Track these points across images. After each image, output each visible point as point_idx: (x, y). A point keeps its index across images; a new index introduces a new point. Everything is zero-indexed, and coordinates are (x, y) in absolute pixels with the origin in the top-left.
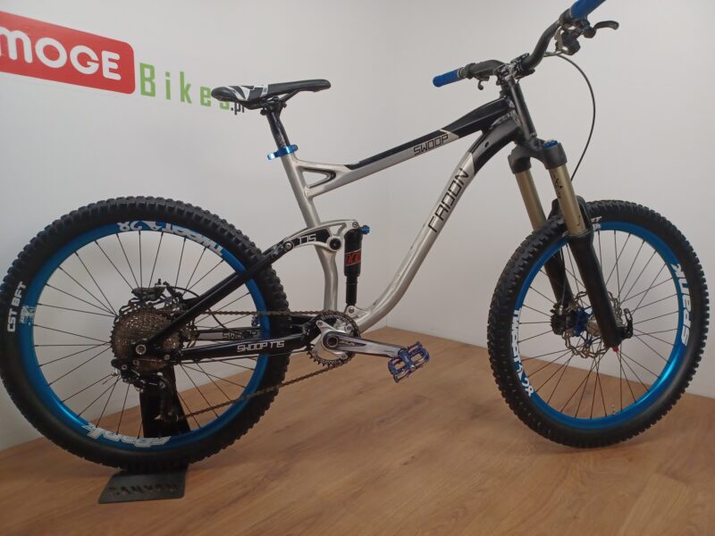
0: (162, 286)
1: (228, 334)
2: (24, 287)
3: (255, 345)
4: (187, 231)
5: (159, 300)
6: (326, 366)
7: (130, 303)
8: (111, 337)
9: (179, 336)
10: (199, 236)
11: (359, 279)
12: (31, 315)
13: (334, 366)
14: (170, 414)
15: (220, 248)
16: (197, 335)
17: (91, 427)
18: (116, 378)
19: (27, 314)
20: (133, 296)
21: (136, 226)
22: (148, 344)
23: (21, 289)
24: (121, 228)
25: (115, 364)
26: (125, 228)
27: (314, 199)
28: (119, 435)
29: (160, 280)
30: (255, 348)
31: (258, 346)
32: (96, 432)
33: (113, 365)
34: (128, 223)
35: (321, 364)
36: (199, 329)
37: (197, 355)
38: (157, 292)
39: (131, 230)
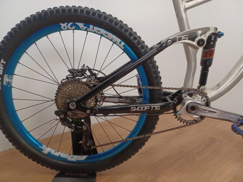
0: (85, 68)
1: (122, 99)
2: (5, 63)
3: (142, 108)
4: (103, 31)
5: (83, 77)
6: (185, 124)
7: (67, 78)
8: (55, 97)
9: (95, 99)
10: (110, 35)
11: (210, 68)
12: (10, 80)
13: (190, 124)
14: (88, 144)
15: (123, 43)
16: (104, 99)
17: (44, 147)
18: (58, 121)
19: (7, 80)
20: (69, 73)
21: (71, 26)
22: (77, 102)
23: (2, 63)
24: (62, 27)
25: (57, 113)
26: (64, 27)
27: (188, 11)
28: (59, 153)
29: (84, 65)
30: (142, 109)
31: (144, 108)
32: (47, 150)
33: (55, 114)
34: (66, 24)
35: (182, 122)
36: (105, 95)
37: (106, 111)
38: (82, 72)
39: (68, 29)
